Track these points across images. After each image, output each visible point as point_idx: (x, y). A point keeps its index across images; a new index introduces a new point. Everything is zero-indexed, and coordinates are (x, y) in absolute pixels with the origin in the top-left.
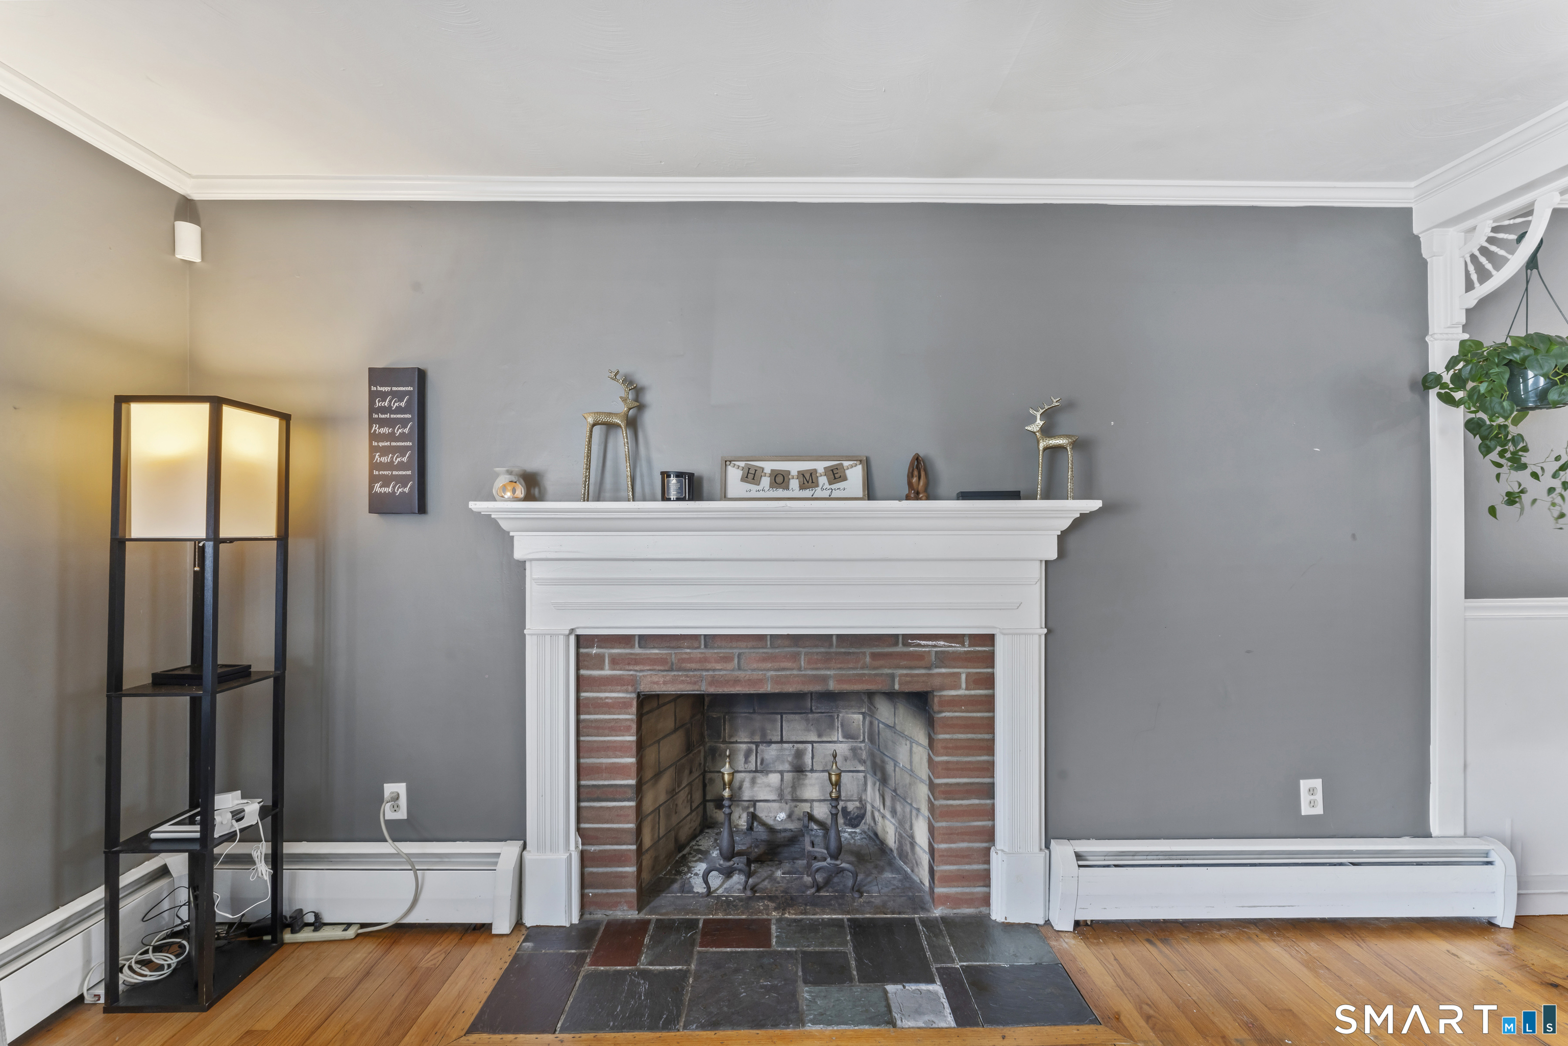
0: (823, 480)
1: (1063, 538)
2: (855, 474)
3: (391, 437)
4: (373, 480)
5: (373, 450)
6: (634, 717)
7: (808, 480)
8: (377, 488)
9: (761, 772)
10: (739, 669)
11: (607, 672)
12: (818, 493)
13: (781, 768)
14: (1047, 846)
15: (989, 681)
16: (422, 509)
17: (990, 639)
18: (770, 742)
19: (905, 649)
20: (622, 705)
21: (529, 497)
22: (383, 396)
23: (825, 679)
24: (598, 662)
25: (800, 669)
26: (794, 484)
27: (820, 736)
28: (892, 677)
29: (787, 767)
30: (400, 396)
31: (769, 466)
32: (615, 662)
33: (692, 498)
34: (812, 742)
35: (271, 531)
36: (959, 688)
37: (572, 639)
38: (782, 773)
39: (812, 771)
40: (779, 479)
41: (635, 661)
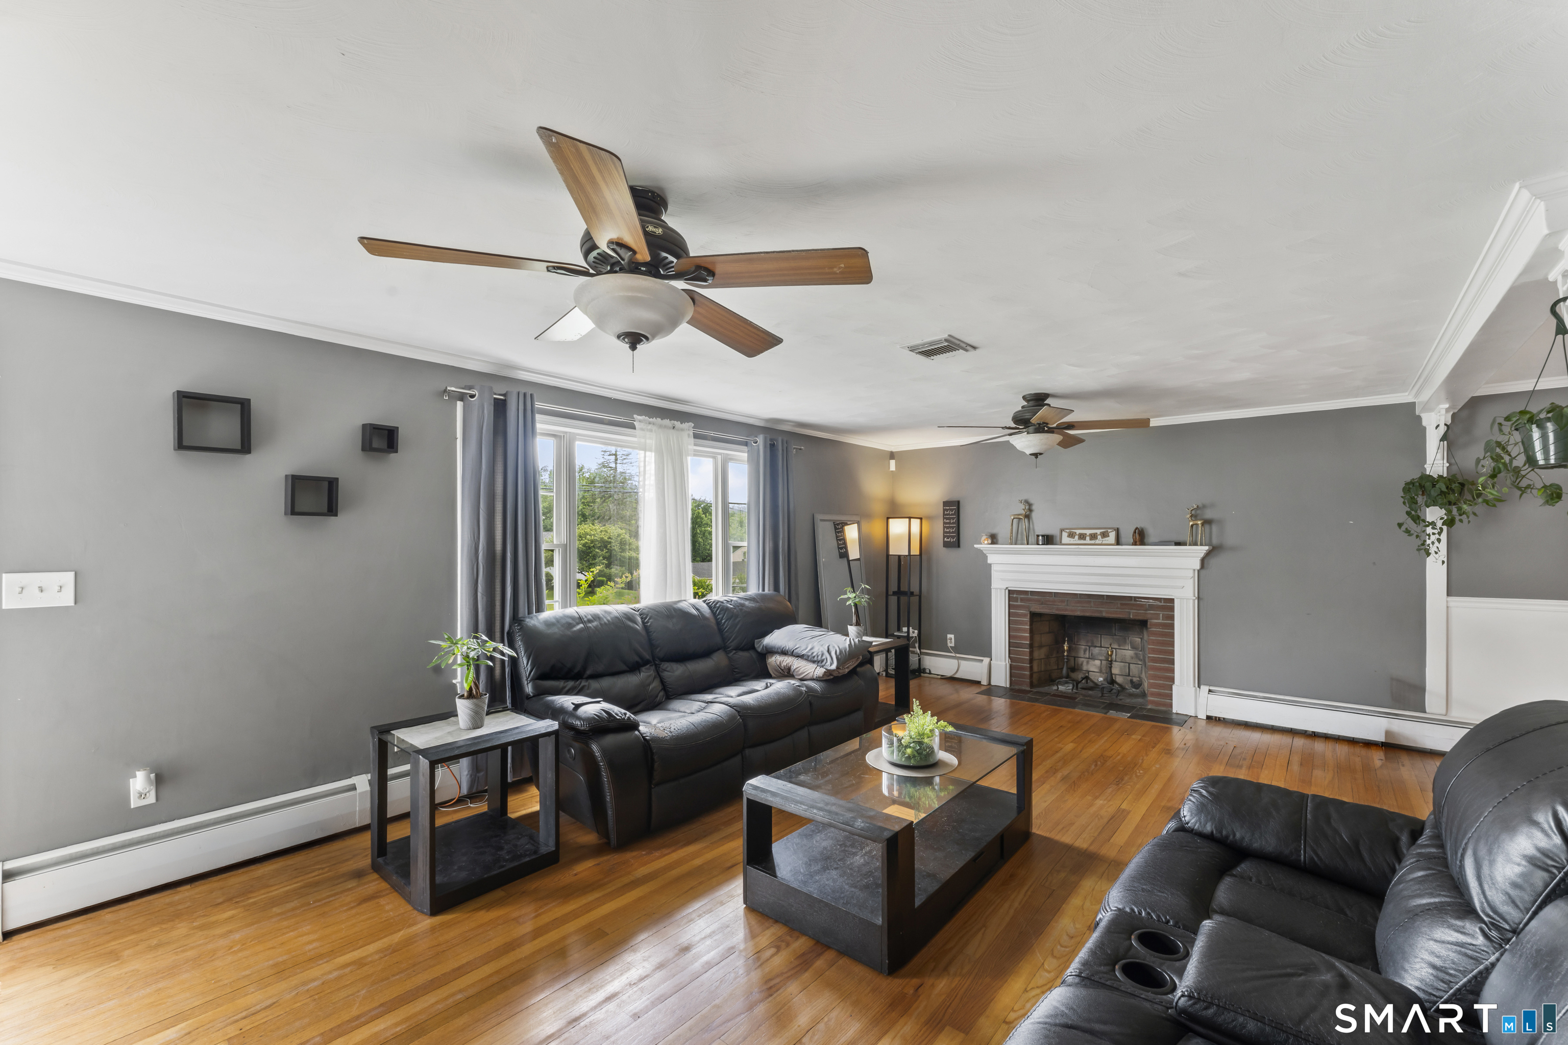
0: (1099, 537)
1: (1203, 561)
2: (1112, 535)
3: (949, 523)
4: (944, 537)
5: (944, 527)
6: (1028, 620)
7: (1093, 537)
8: (946, 539)
9: (1091, 659)
10: (1067, 605)
11: (1019, 603)
12: (1097, 542)
13: (1100, 658)
14: (1199, 687)
15: (1172, 618)
16: (959, 546)
17: (1172, 601)
18: (1096, 647)
19: (1135, 603)
20: (1024, 615)
21: (993, 543)
22: (947, 510)
23: (1101, 612)
24: (1016, 600)
25: (1091, 607)
26: (1088, 538)
27: (1119, 646)
28: (1129, 613)
29: (1103, 658)
30: (952, 510)
31: (1078, 532)
32: (1022, 600)
33: (1047, 544)
34: (1116, 649)
35: (918, 553)
36: (1159, 619)
37: (1007, 591)
38: (1101, 660)
39: (1116, 661)
40: (1082, 537)
41: (1029, 600)
